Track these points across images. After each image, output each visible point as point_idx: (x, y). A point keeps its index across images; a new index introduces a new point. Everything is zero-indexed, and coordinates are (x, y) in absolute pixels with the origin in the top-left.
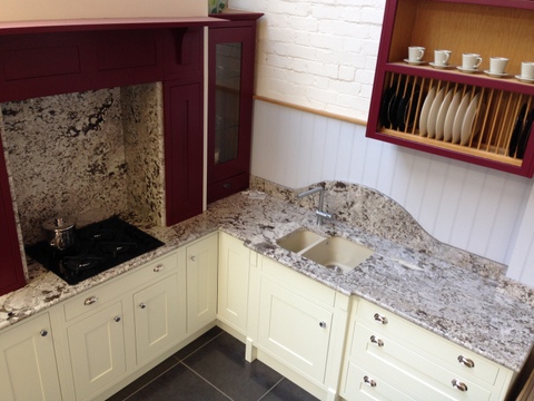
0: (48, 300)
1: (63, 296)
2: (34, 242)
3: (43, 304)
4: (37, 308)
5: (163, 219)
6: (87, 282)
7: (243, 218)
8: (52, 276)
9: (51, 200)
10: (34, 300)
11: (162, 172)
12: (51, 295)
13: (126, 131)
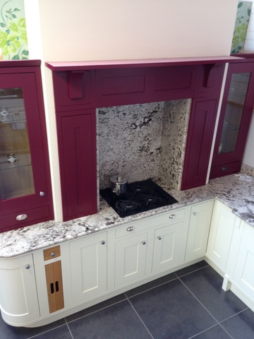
0: (108, 224)
1: (116, 223)
2: (104, 188)
3: (105, 226)
4: (102, 228)
5: (179, 186)
6: (130, 217)
7: (233, 192)
8: (111, 210)
9: (117, 165)
10: (100, 223)
11: (183, 155)
12: (110, 221)
13: (164, 128)
